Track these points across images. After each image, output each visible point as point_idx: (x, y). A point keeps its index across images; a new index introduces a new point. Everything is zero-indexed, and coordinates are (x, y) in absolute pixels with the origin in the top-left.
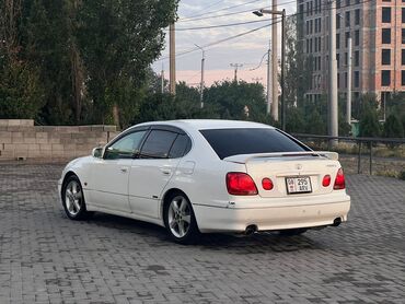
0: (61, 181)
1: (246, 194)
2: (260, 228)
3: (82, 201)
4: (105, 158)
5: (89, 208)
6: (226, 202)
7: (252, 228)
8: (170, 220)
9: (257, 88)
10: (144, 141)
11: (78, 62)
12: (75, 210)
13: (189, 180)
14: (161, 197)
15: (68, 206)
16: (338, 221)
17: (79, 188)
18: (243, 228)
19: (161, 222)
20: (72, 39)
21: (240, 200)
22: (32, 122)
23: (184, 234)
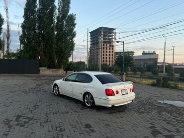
1: (111, 95)
2: (115, 106)
3: (58, 91)
4: (65, 81)
5: (61, 93)
6: (105, 98)
7: (113, 106)
8: (86, 100)
11: (55, 57)
14: (83, 93)
15: (55, 92)
17: (58, 88)
18: (110, 106)
20: (54, 53)
21: (110, 98)
22: (46, 68)
23: (90, 105)
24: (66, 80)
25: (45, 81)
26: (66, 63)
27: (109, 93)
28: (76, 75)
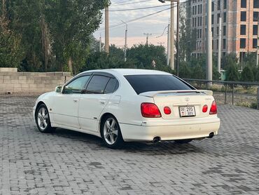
0: (35, 108)
1: (154, 117)
2: (162, 139)
3: (48, 120)
4: (63, 93)
5: (53, 125)
6: (140, 122)
7: (157, 138)
8: (105, 133)
9: (161, 49)
10: (89, 82)
11: (46, 31)
13: (117, 108)
14: (99, 118)
16: (212, 135)
17: (47, 112)
18: (151, 138)
19: (99, 134)
20: (42, 16)
21: (150, 121)
22: (16, 69)
23: (113, 142)
24: (65, 91)
25: (14, 107)
26: (82, 53)
27: (149, 111)
28: (88, 77)
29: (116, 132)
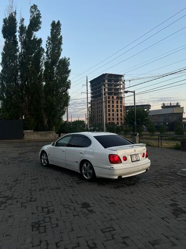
0: (40, 153)
1: (117, 163)
2: (123, 177)
3: (47, 160)
4: (56, 146)
5: (50, 163)
6: (109, 167)
7: (120, 177)
8: (83, 171)
10: (71, 140)
11: (44, 116)
12: (45, 163)
13: (91, 156)
14: (79, 162)
15: (43, 161)
17: (46, 156)
18: (116, 177)
19: (79, 172)
21: (115, 166)
22: (32, 131)
23: (89, 178)
24: (58, 145)
25: (31, 148)
26: (59, 123)
27: (114, 159)
28: (70, 137)
29: (91, 171)
